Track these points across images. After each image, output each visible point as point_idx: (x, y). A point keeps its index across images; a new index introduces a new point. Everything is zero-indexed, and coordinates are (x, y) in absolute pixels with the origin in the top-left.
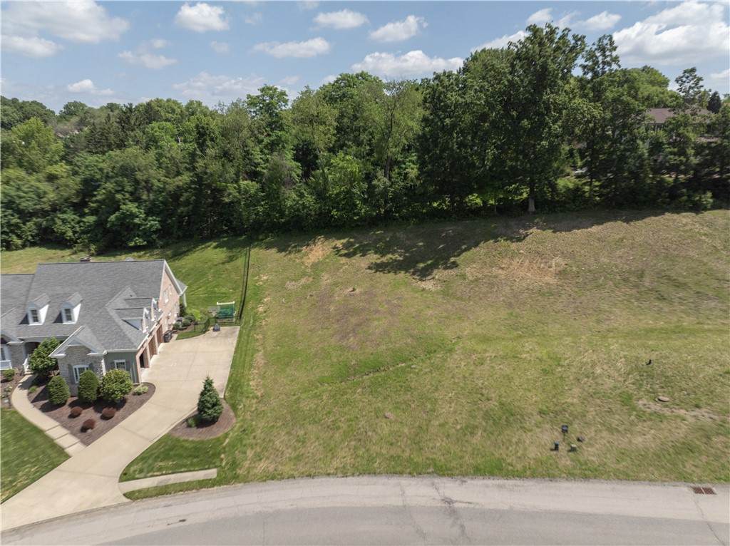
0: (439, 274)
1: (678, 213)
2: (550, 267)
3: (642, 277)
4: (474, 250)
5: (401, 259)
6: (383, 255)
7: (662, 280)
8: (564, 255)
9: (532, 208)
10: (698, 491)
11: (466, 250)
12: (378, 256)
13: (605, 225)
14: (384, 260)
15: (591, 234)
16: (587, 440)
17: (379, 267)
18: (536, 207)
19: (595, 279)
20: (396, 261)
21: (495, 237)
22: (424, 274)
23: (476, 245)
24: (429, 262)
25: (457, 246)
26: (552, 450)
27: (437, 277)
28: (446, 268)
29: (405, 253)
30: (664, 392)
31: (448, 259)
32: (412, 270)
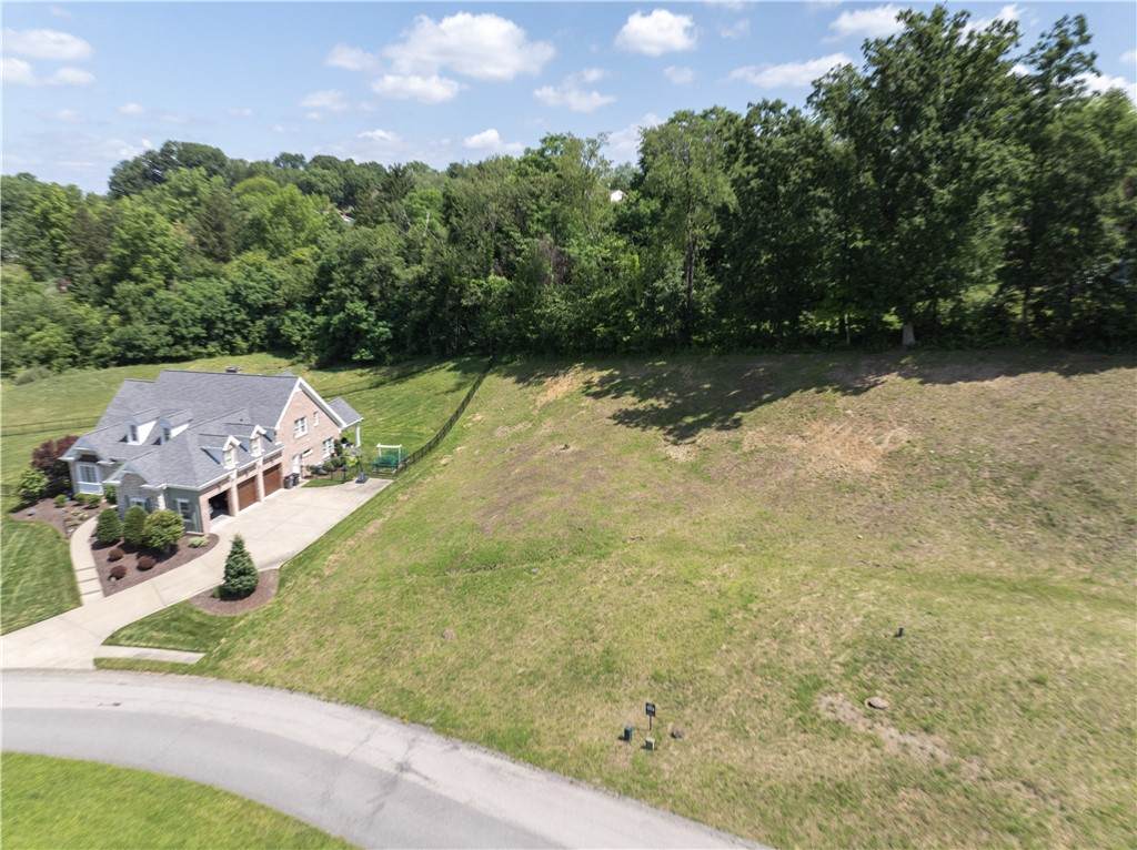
0: (706, 436)
2: (879, 443)
3: (1032, 479)
5: (666, 407)
6: (643, 398)
7: (1066, 489)
8: (915, 425)
9: (909, 338)
11: (769, 401)
12: (636, 400)
13: (1021, 376)
14: (641, 406)
15: (984, 393)
16: (686, 737)
17: (625, 418)
19: (944, 472)
20: (657, 409)
22: (683, 434)
23: (786, 395)
24: (704, 416)
25: (754, 396)
26: (620, 738)
27: (699, 441)
28: (723, 428)
29: (676, 398)
30: (890, 692)
31: (733, 414)
32: (671, 427)
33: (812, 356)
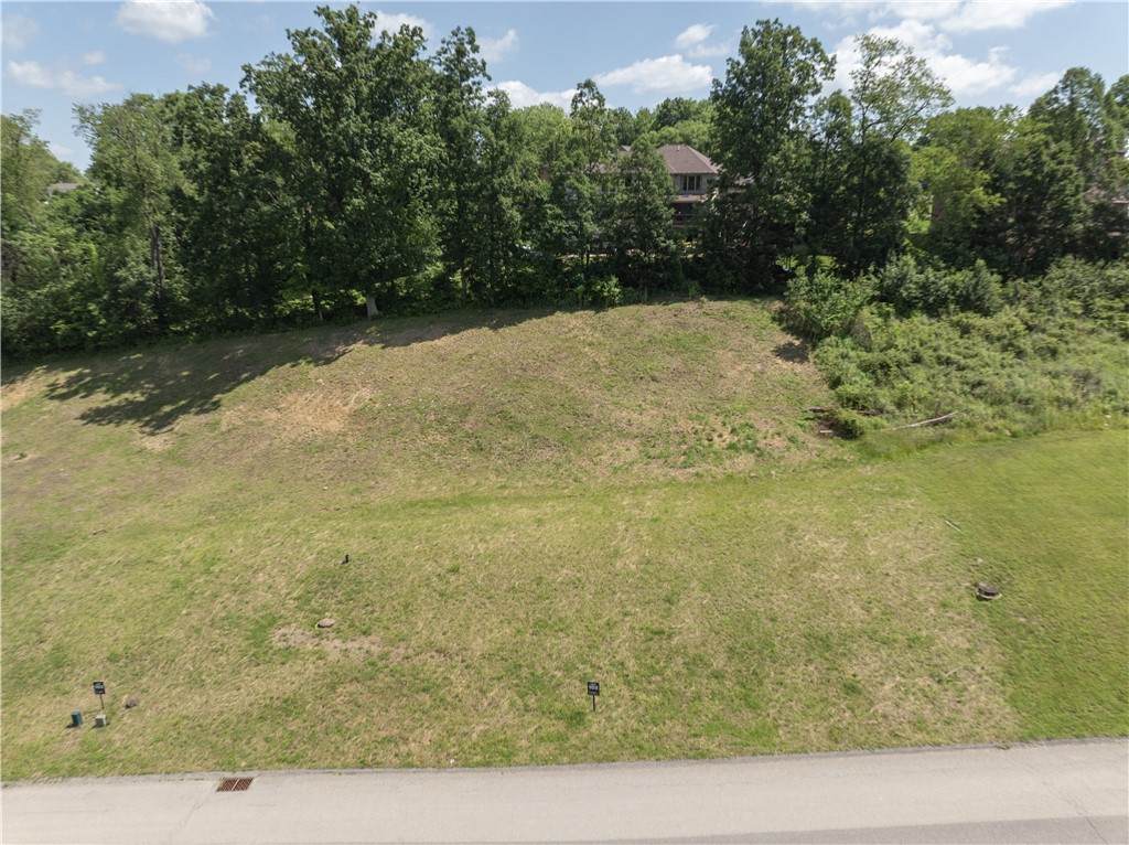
0: (186, 423)
2: (346, 405)
3: (467, 415)
4: (255, 381)
5: (142, 399)
6: (117, 393)
7: (491, 420)
8: (376, 385)
9: (373, 310)
10: (228, 785)
11: (247, 380)
12: (108, 396)
14: (114, 402)
15: (433, 350)
16: (141, 704)
17: (96, 416)
19: (400, 420)
20: (132, 402)
22: (162, 423)
23: (262, 374)
24: (181, 403)
25: (236, 375)
26: (70, 726)
27: (176, 429)
28: (200, 412)
29: (153, 389)
30: (337, 611)
31: (212, 397)
32: (147, 418)
33: (288, 333)
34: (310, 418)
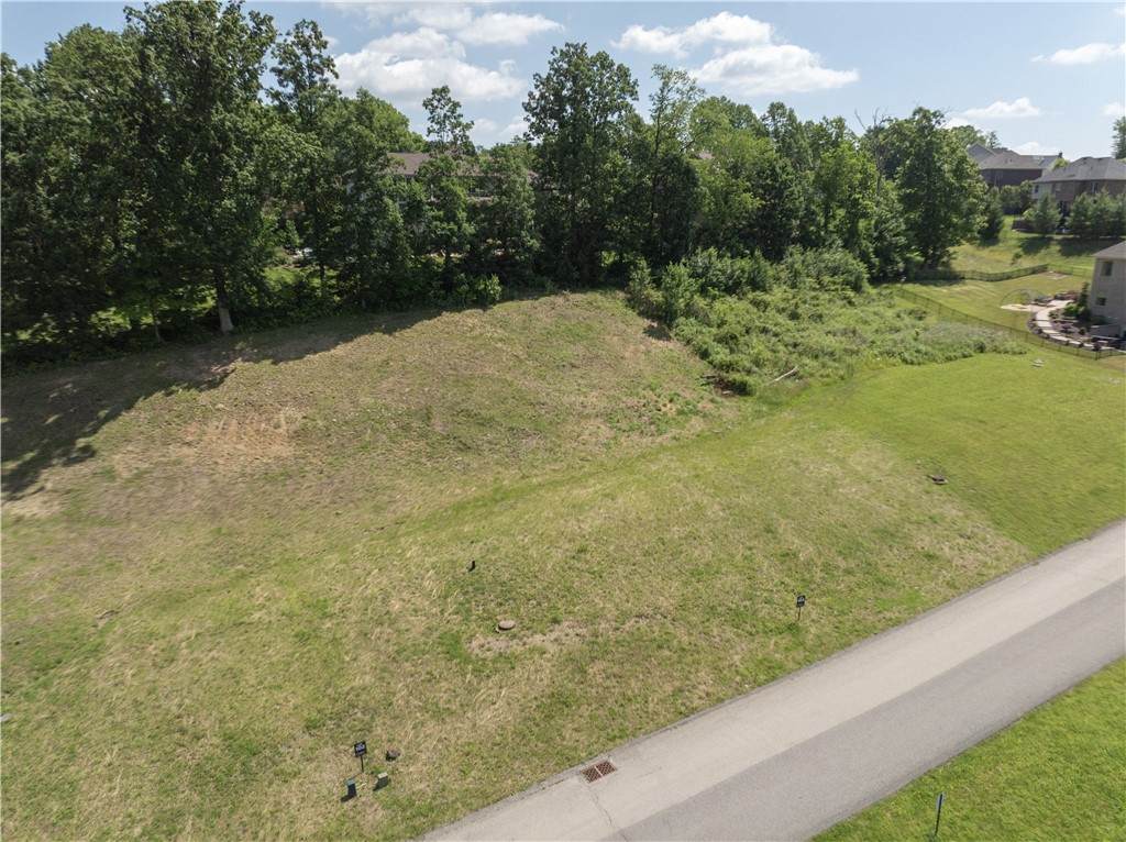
0: (54, 477)
1: (459, 311)
2: (277, 426)
3: (429, 418)
4: (126, 416)
7: (458, 419)
9: (227, 324)
10: (591, 775)
11: (107, 419)
13: (356, 341)
16: (403, 751)
18: (235, 322)
21: (165, 385)
22: (18, 484)
23: (129, 406)
24: (29, 456)
25: (86, 414)
26: (344, 799)
27: (49, 486)
28: (70, 462)
34: (240, 447)
